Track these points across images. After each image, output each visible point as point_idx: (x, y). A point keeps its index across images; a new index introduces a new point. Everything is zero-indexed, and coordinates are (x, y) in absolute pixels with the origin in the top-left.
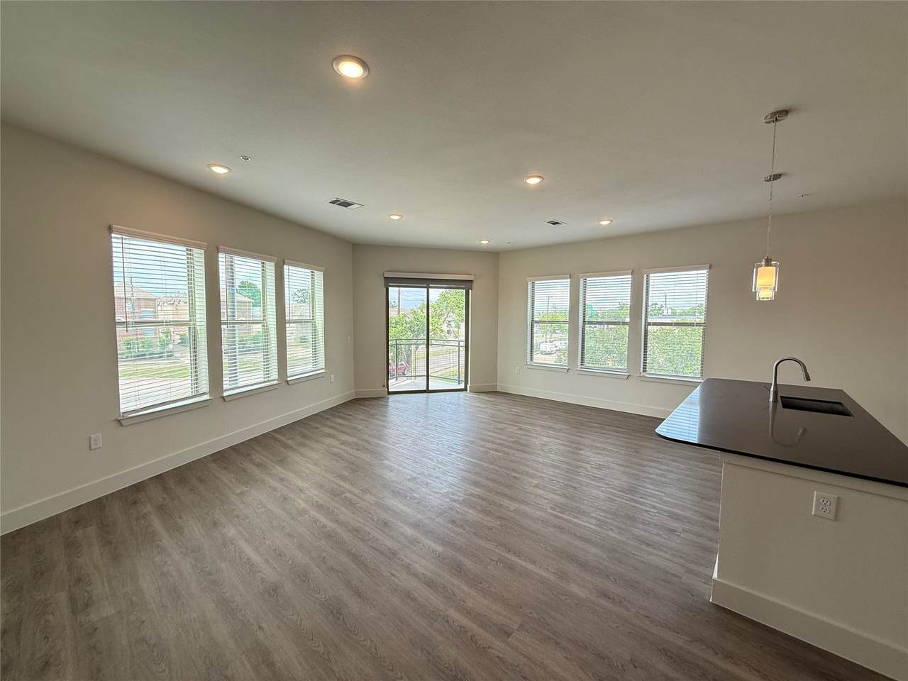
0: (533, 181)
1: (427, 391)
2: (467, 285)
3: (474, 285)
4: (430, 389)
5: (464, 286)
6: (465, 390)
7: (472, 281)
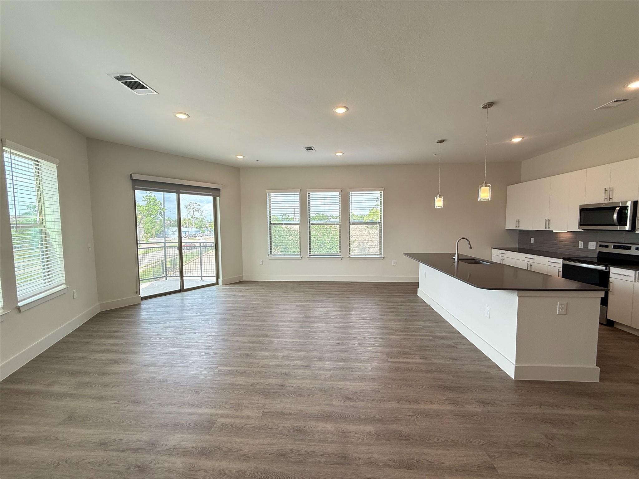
0: (341, 111)
1: (182, 290)
2: (215, 192)
3: (222, 193)
4: (185, 288)
5: (211, 194)
6: (217, 283)
7: (219, 190)
